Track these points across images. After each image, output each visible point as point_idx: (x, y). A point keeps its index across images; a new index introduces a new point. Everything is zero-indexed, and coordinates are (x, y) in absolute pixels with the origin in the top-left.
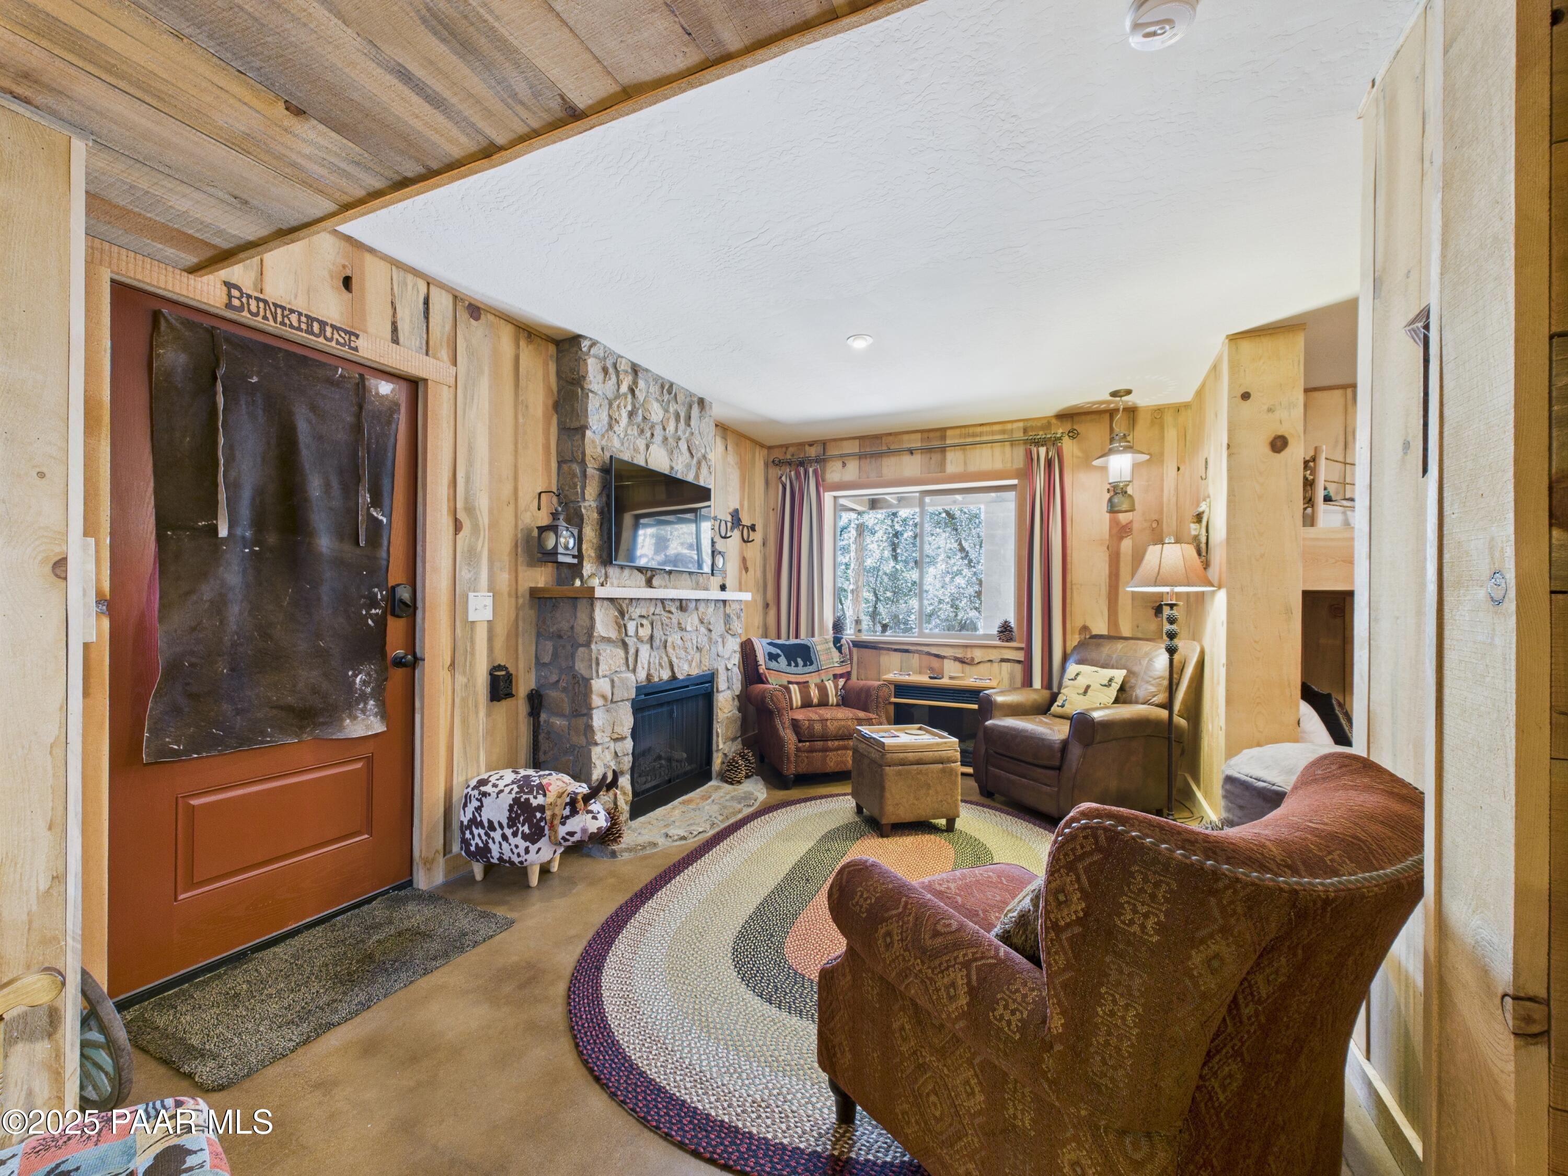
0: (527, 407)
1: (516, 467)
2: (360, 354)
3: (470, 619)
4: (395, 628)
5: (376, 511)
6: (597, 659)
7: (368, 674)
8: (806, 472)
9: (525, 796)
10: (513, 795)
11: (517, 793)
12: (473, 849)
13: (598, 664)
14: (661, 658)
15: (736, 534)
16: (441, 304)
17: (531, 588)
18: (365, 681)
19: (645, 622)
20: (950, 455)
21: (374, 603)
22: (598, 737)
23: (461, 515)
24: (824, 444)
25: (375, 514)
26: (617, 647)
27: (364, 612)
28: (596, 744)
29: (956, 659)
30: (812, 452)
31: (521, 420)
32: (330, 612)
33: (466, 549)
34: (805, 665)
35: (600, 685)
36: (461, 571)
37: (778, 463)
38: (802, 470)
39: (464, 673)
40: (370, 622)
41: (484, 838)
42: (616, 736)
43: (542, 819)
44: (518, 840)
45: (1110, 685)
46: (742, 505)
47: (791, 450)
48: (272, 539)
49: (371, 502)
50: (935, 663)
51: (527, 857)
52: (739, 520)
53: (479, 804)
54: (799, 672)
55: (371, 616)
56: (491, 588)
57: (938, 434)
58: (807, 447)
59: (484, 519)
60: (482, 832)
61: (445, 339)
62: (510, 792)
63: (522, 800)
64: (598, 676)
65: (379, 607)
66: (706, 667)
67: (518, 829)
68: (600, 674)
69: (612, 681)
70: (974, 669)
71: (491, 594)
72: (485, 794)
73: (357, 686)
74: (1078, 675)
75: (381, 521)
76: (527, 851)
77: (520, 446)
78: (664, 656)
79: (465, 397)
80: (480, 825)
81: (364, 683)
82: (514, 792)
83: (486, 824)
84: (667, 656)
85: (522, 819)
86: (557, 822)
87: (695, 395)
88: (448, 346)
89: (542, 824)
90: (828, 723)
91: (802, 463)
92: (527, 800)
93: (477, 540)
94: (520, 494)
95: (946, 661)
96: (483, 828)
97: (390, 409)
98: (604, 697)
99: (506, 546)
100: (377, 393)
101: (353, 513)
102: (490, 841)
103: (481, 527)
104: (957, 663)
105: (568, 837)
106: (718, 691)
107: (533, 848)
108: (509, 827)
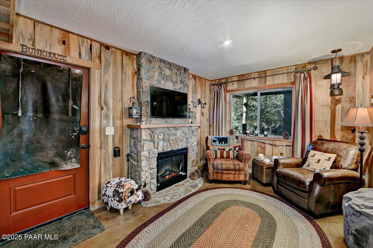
0: (126, 74)
1: (122, 91)
2: (67, 62)
3: (106, 135)
4: (82, 138)
5: (74, 106)
6: (143, 146)
7: (73, 151)
8: (221, 87)
9: (118, 189)
10: (114, 188)
11: (116, 187)
12: (105, 202)
13: (143, 148)
14: (167, 144)
15: (200, 105)
16: (96, 46)
17: (128, 125)
18: (71, 153)
19: (161, 134)
20: (268, 78)
21: (74, 131)
22: (144, 169)
23: (103, 105)
24: (227, 79)
25: (74, 107)
26: (151, 142)
27: (71, 134)
28: (143, 171)
29: (270, 144)
30: (223, 81)
31: (124, 77)
32: (58, 135)
33: (105, 115)
34: (225, 144)
35: (144, 153)
36: (103, 121)
37: (213, 85)
38: (220, 86)
39: (105, 149)
40: (73, 137)
41: (107, 200)
42: (150, 168)
43: (122, 196)
44: (115, 202)
45: (329, 160)
46: (201, 97)
47: (217, 81)
48: (40, 115)
49: (73, 103)
50: (263, 145)
51: (118, 207)
52: (201, 102)
53: (106, 190)
54: (222, 146)
55: (73, 135)
56: (114, 125)
57: (264, 72)
58: (222, 79)
59: (111, 106)
60: (106, 198)
61: (97, 56)
62: (114, 187)
63: (117, 190)
64: (143, 151)
65: (76, 133)
66: (184, 146)
67: (115, 199)
68: (144, 150)
69: (149, 152)
70: (276, 147)
71: (114, 127)
72: (107, 187)
73: (68, 155)
74: (314, 155)
75: (76, 109)
76: (118, 205)
77: (123, 85)
78: (168, 143)
79: (104, 72)
80: (106, 195)
81: (71, 154)
82: (115, 187)
83: (107, 196)
84: (170, 143)
85: (116, 196)
86: (126, 197)
87: (182, 67)
88: (98, 58)
89: (122, 198)
90: (223, 165)
91: (220, 85)
92: (118, 190)
93: (109, 112)
94: (124, 98)
95: (266, 144)
96: (107, 197)
97: (79, 77)
98: (146, 157)
99: (118, 114)
100: (75, 73)
101: (67, 107)
102: (108, 201)
103: (110, 108)
104: (270, 145)
105: (129, 202)
106: (189, 153)
107: (120, 204)
108: (113, 198)
